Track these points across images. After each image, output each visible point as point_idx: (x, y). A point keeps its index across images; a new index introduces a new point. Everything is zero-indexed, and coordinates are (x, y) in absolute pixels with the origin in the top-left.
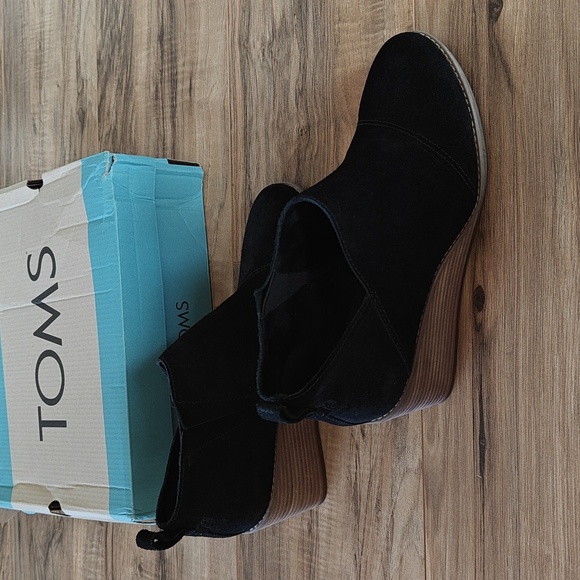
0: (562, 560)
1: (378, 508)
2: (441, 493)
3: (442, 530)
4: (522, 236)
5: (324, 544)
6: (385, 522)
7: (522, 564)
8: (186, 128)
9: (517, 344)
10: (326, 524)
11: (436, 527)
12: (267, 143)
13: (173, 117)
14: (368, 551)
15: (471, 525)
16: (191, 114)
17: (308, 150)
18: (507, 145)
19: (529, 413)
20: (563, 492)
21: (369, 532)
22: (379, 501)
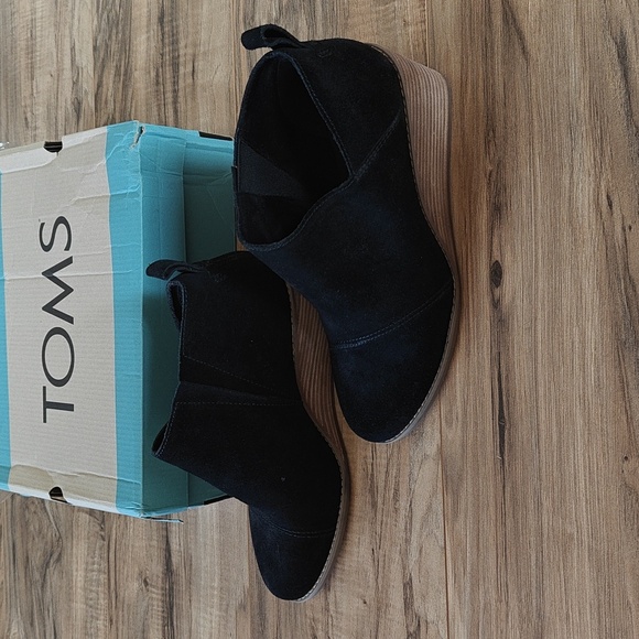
0: (585, 539)
1: (396, 498)
2: (460, 478)
3: (462, 516)
4: (539, 207)
6: (403, 513)
7: (545, 545)
8: (189, 113)
9: (536, 319)
11: (456, 514)
13: (175, 102)
14: (386, 545)
15: (492, 509)
16: (194, 99)
18: (523, 114)
19: (549, 388)
20: (585, 467)
21: (386, 524)
22: (396, 491)
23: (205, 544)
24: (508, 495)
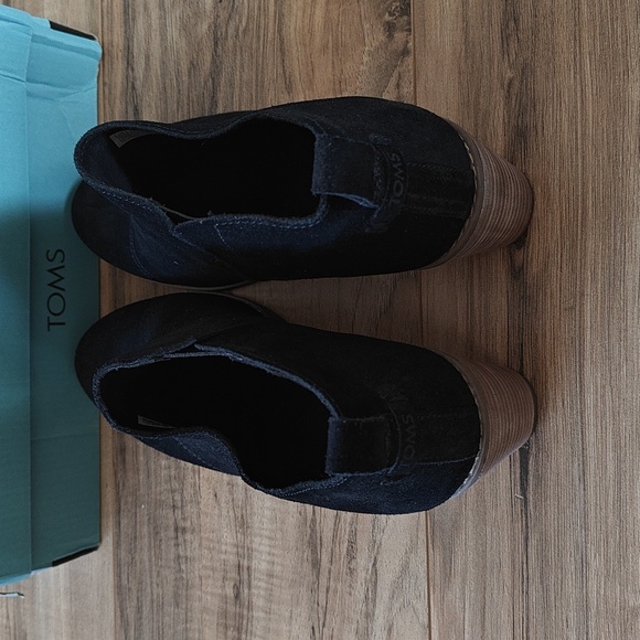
1: (351, 555)
3: (457, 580)
4: (590, 131)
5: (261, 615)
6: (362, 575)
7: (592, 623)
9: (582, 295)
10: (263, 585)
11: (447, 575)
12: (163, 17)
14: (334, 620)
15: (506, 570)
17: (232, 25)
19: (603, 396)
21: (335, 591)
22: (352, 544)
23: (47, 617)
24: (532, 552)
